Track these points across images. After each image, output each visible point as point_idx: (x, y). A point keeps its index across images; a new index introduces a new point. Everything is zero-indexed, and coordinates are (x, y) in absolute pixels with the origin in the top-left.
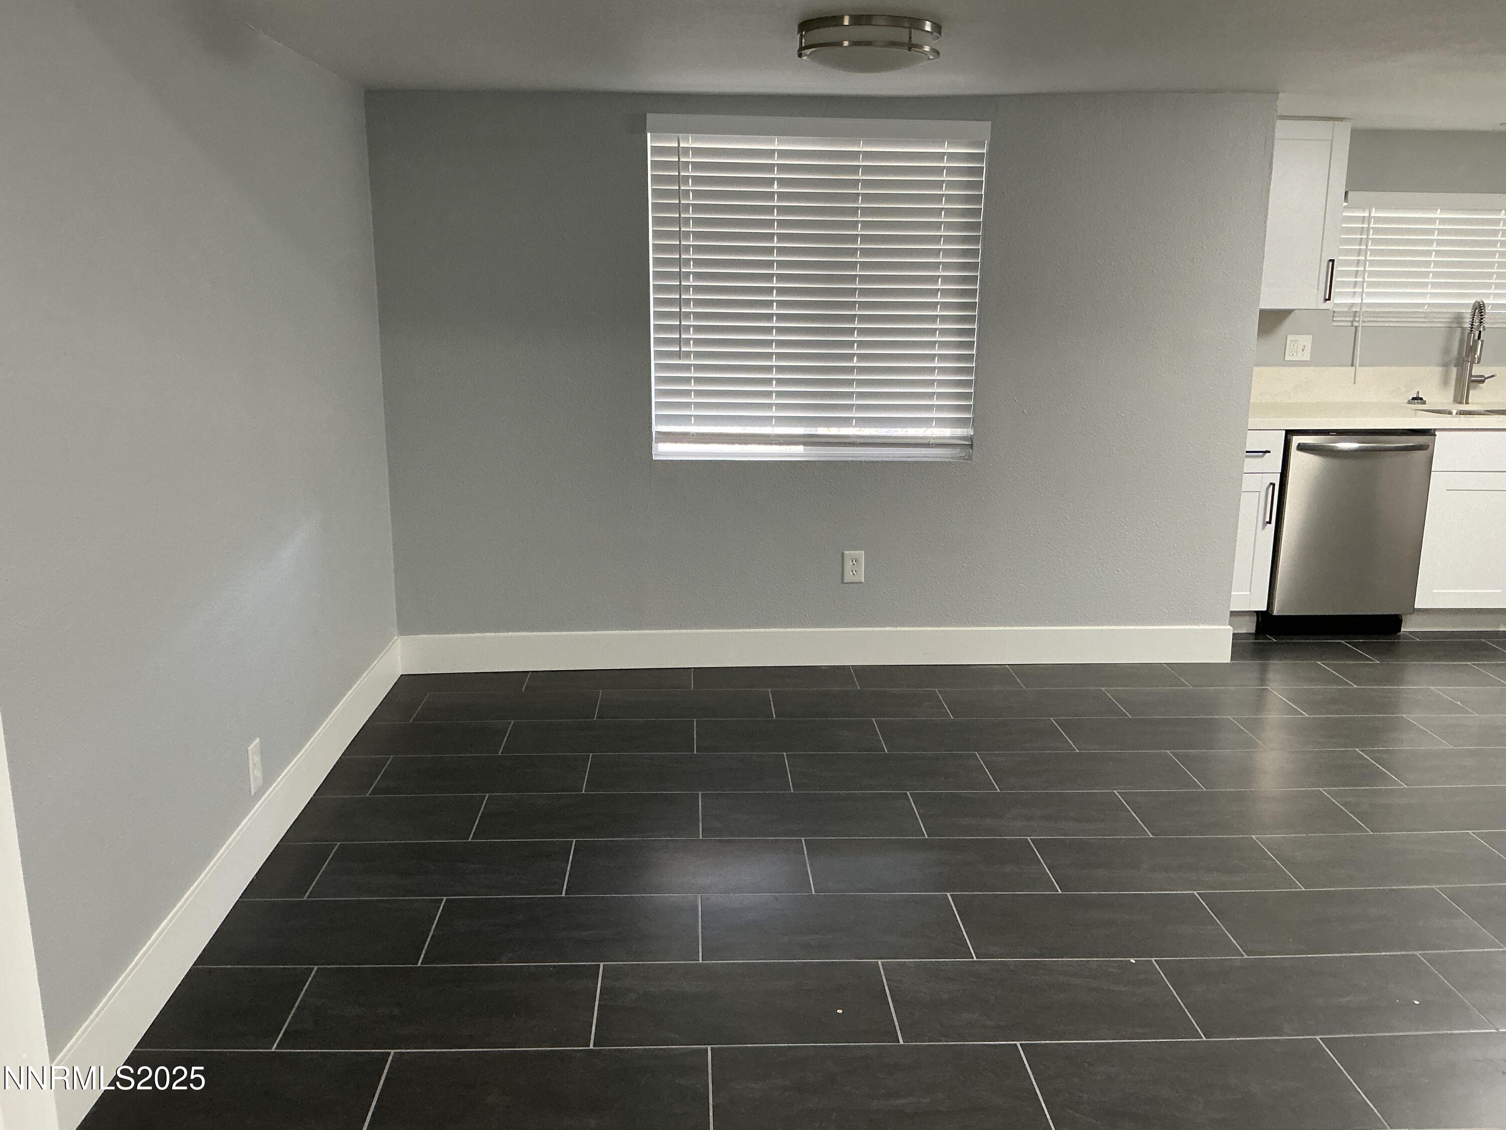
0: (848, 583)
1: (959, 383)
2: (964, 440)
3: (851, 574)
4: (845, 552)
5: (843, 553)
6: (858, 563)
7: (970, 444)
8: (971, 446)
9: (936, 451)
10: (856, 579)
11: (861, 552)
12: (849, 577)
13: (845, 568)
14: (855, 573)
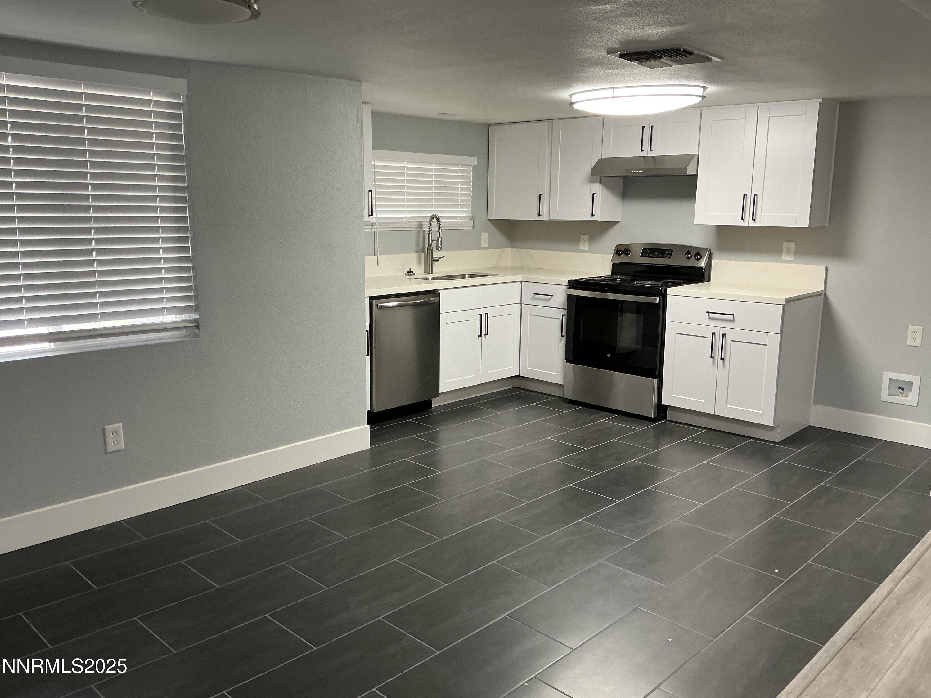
0: (110, 453)
1: (181, 279)
2: (189, 323)
3: (113, 444)
4: (106, 427)
5: (104, 428)
6: (117, 435)
7: (197, 324)
8: (198, 327)
9: (167, 333)
10: (117, 448)
11: (118, 425)
12: (111, 447)
13: (107, 439)
14: (116, 443)
